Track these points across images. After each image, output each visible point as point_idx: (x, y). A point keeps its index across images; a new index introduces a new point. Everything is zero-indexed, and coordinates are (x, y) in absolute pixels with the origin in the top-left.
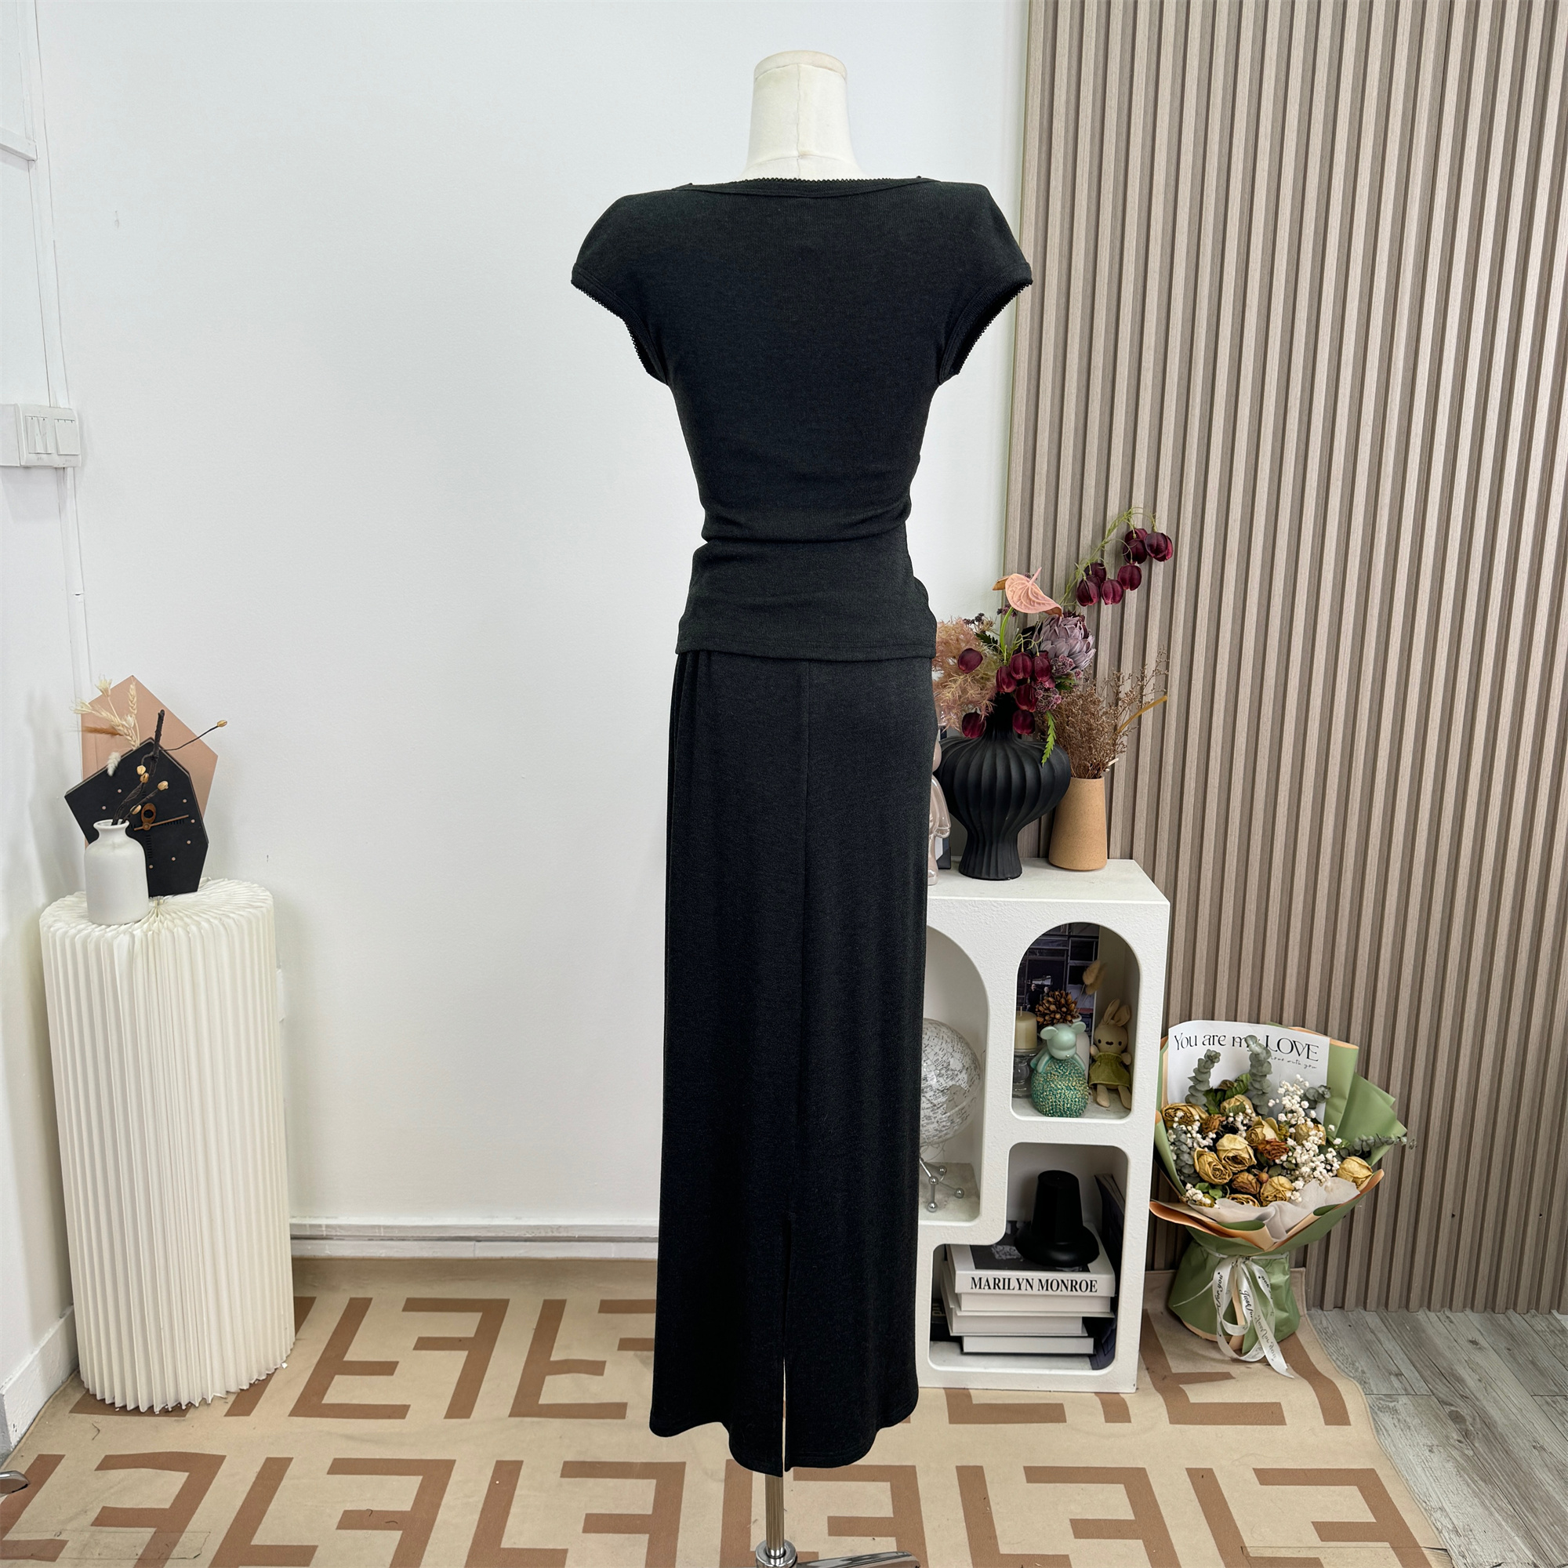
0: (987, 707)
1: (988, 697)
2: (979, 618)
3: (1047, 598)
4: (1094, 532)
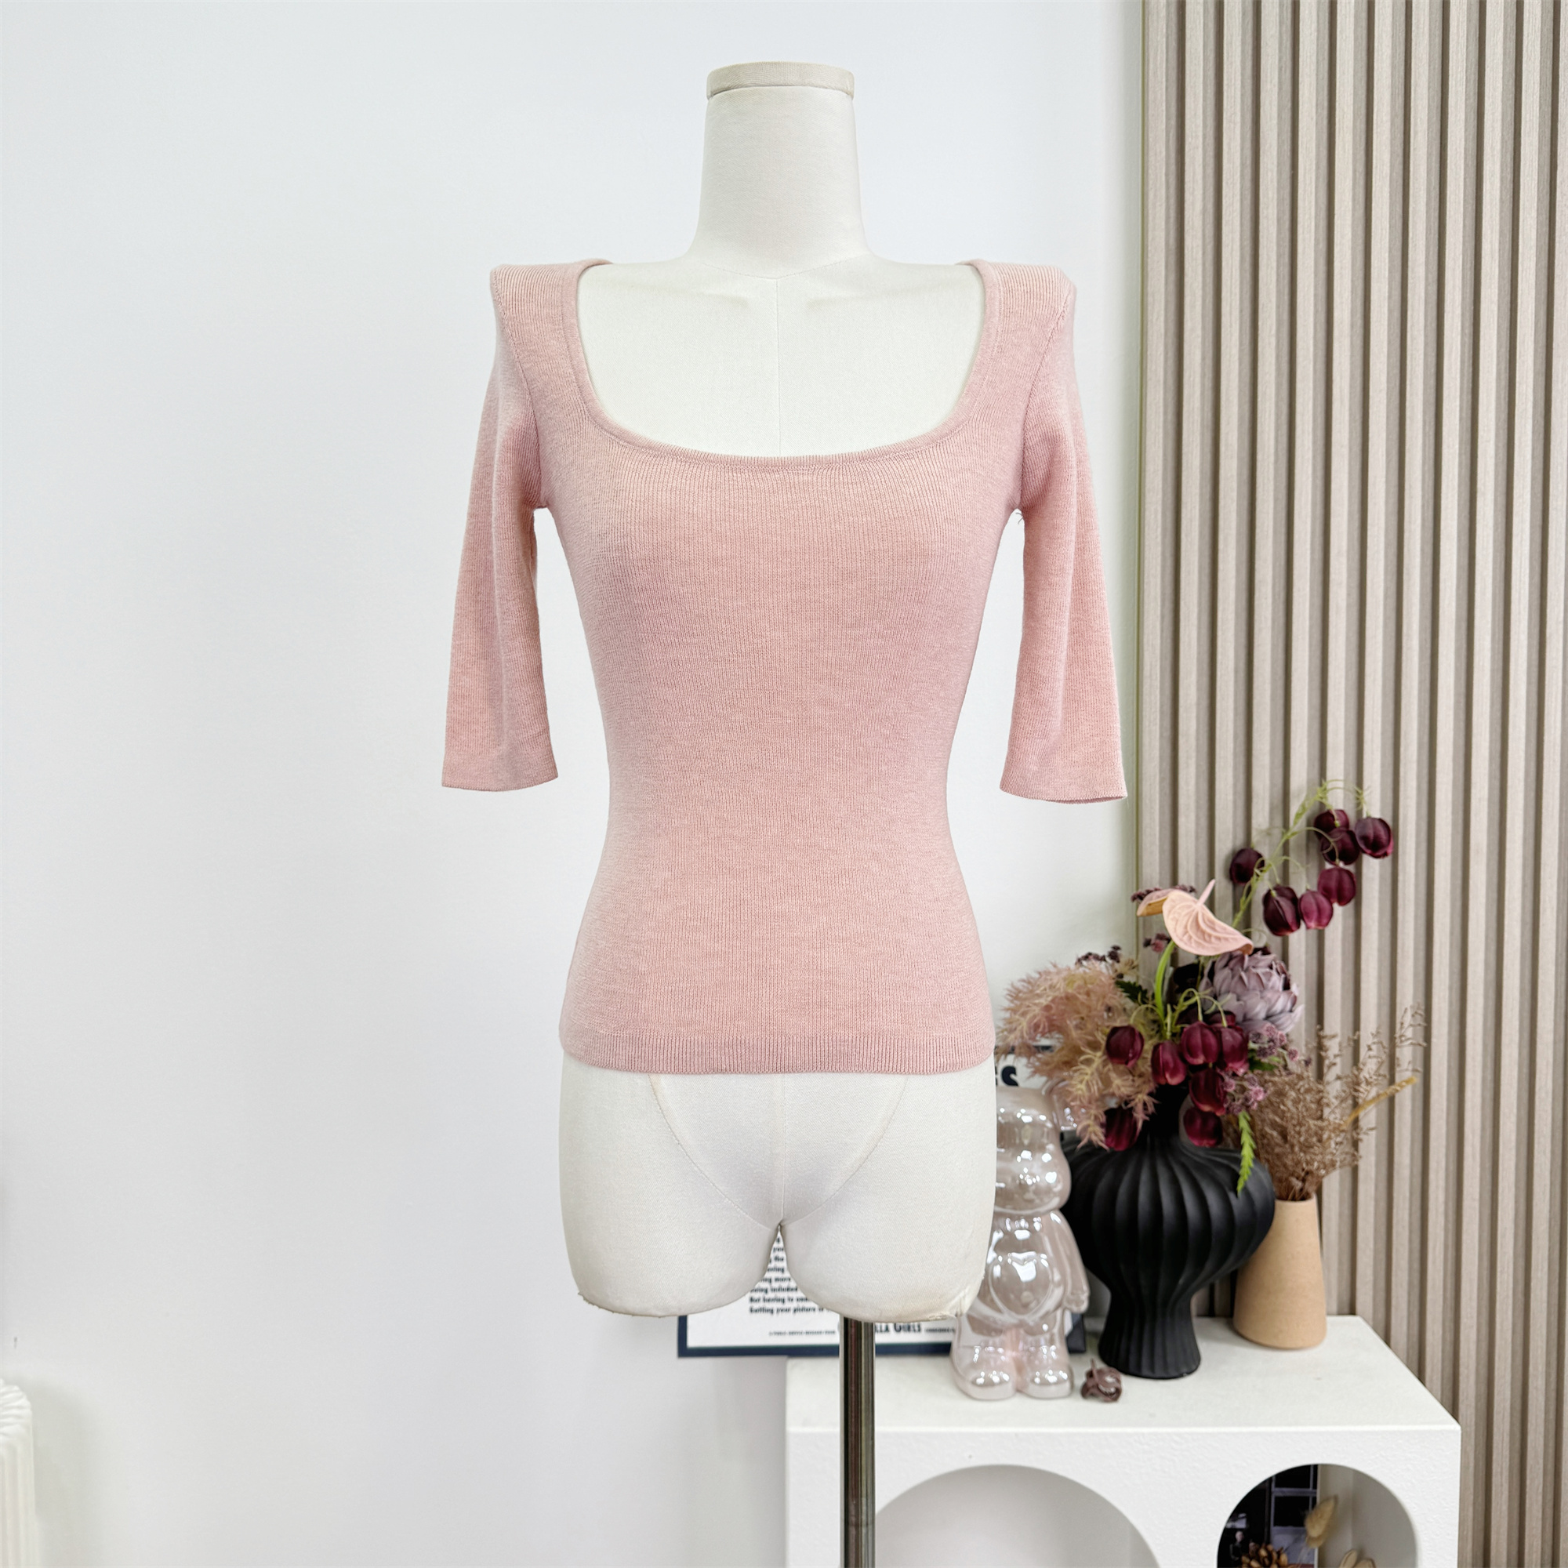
0: (1145, 1104)
1: (1147, 1091)
2: (1114, 955)
3: (1230, 929)
4: (1271, 818)
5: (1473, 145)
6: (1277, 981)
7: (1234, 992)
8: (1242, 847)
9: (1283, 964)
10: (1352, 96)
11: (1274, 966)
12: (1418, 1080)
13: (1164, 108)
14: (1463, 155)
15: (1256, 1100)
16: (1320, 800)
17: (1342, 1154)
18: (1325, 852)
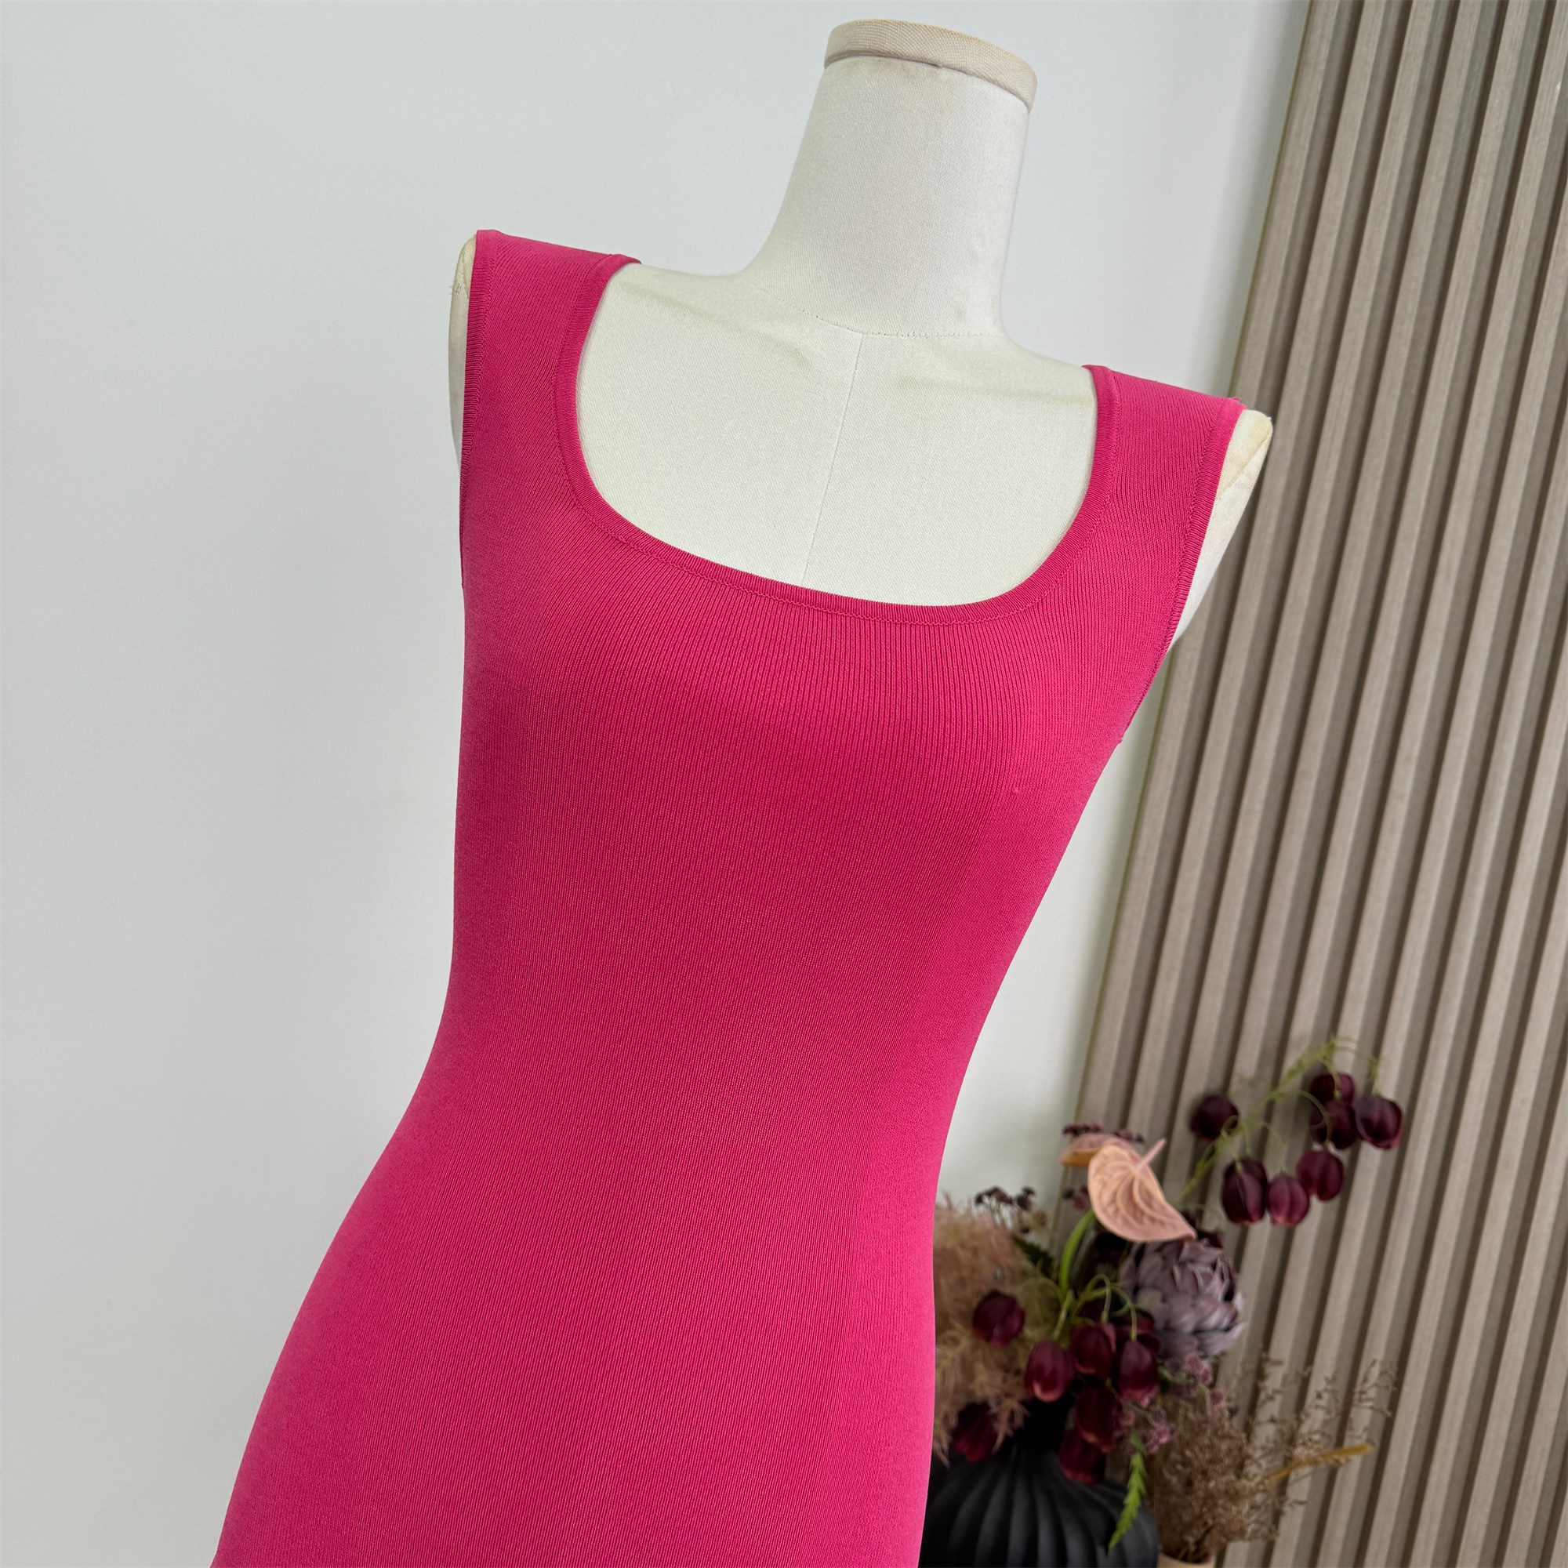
0: (1012, 1413)
1: (1018, 1398)
2: (1023, 1201)
3: (1170, 1209)
6: (1218, 1288)
7: (1161, 1290)
8: (1216, 1093)
9: (1231, 1262)
10: (1533, 211)
11: (1220, 1264)
12: (1373, 1450)
13: (1300, 179)
15: (1156, 1442)
16: (1321, 1060)
17: (1257, 1521)
18: (1316, 1127)
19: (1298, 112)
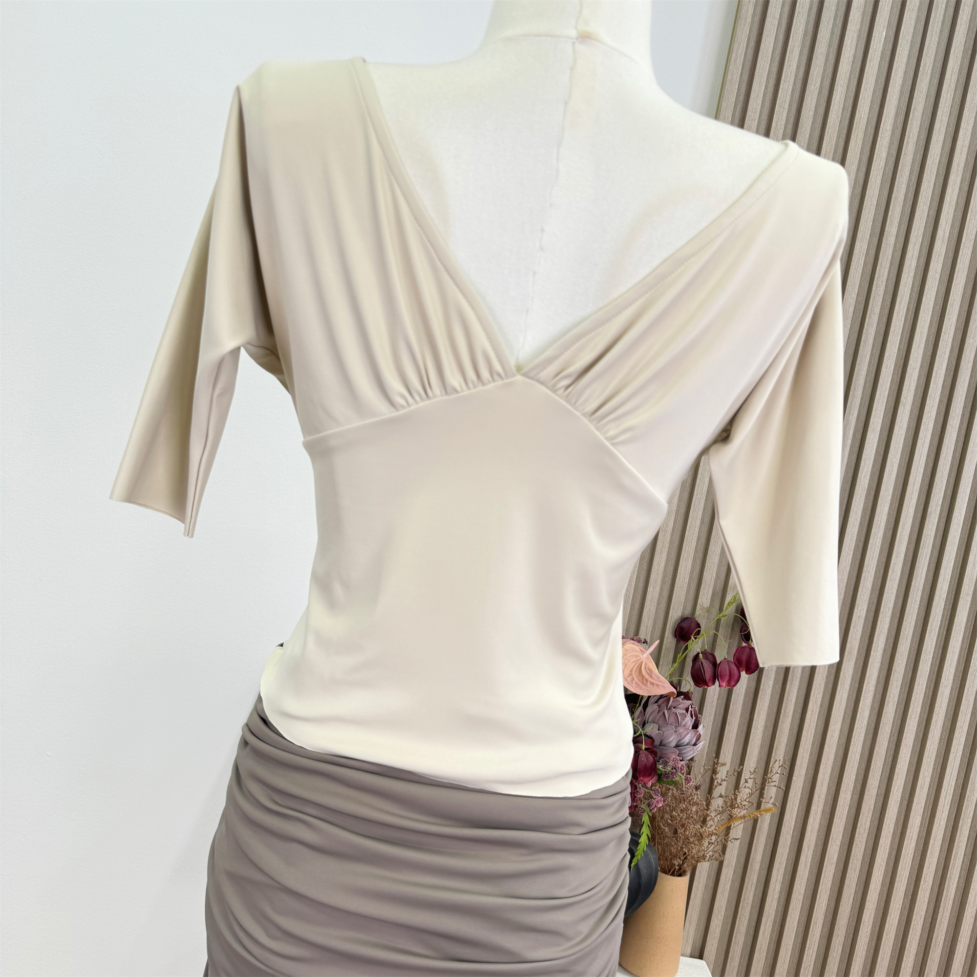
3: (662, 679)
4: (712, 600)
5: (945, 161)
6: (689, 721)
7: (657, 723)
8: (689, 617)
9: (697, 709)
11: (690, 709)
12: (776, 811)
13: (737, 87)
14: (937, 165)
15: (656, 807)
17: (712, 851)
18: (742, 633)
19: (735, 46)
